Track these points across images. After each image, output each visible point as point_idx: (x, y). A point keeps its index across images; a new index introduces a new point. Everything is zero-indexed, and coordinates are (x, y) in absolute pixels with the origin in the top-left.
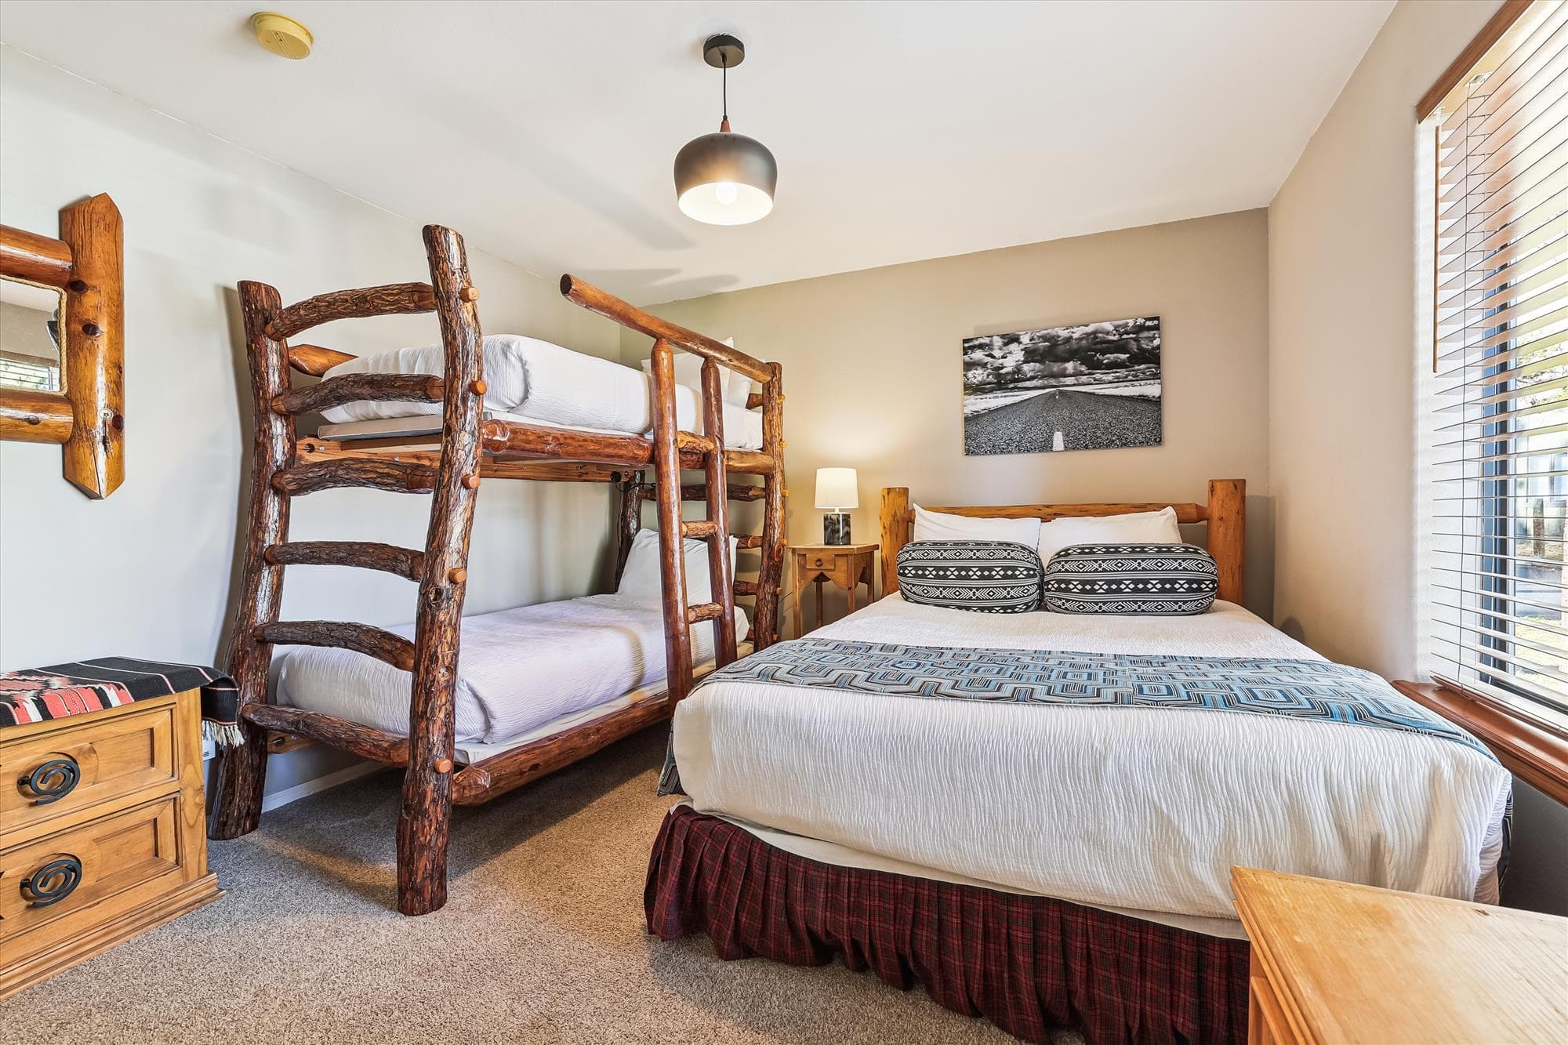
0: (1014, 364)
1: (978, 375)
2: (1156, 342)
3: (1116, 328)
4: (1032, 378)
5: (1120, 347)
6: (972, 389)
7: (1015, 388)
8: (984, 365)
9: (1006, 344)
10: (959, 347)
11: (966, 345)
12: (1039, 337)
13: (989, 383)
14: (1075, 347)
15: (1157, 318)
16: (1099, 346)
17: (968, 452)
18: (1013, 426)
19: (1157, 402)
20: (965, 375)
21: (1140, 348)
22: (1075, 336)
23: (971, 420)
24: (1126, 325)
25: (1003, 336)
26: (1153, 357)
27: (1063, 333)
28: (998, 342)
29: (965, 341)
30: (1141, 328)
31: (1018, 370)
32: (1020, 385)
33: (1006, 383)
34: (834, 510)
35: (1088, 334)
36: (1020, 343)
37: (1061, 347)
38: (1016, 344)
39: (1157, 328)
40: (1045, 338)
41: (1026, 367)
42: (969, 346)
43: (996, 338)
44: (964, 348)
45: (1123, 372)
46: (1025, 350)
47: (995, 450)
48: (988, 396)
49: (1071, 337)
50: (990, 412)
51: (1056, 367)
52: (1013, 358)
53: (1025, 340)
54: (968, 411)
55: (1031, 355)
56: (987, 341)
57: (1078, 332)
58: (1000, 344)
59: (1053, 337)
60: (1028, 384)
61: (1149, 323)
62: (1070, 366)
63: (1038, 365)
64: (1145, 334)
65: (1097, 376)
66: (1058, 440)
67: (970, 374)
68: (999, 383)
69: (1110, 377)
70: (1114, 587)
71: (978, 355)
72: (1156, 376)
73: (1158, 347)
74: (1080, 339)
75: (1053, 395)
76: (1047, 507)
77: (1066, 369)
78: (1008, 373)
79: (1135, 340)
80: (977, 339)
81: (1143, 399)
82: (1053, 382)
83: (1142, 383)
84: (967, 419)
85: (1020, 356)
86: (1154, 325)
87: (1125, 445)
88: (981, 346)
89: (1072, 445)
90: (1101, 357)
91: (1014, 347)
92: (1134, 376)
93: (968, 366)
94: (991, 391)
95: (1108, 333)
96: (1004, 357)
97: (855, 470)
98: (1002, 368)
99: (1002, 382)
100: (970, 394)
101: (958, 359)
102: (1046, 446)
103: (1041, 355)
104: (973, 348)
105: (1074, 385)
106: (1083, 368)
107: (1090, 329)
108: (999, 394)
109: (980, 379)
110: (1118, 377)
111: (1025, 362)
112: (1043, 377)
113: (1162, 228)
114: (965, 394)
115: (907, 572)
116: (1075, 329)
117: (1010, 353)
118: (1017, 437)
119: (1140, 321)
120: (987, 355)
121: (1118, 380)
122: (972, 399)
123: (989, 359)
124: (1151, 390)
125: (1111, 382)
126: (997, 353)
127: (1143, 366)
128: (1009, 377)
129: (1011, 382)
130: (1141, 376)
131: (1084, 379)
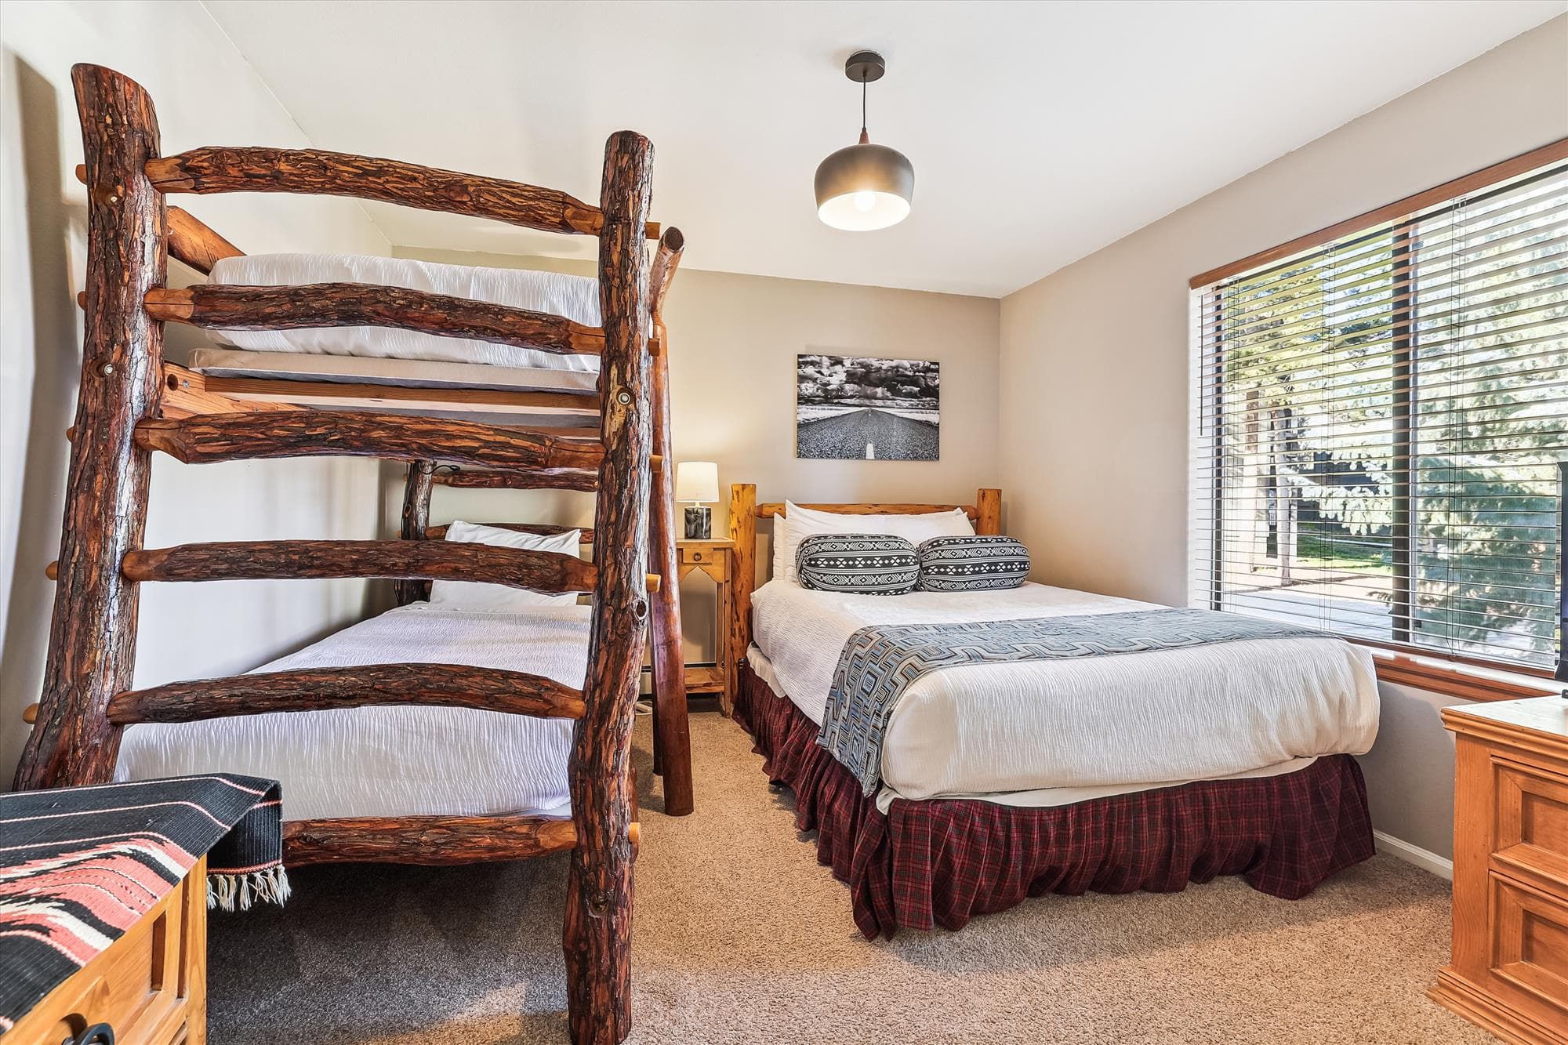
0: (838, 382)
1: (809, 388)
2: (937, 382)
3: (912, 365)
4: (852, 397)
5: (913, 381)
6: (804, 400)
7: (839, 403)
8: (815, 380)
9: (832, 365)
10: (794, 361)
11: (801, 360)
12: (858, 363)
13: (818, 396)
14: (883, 376)
15: (938, 364)
16: (900, 379)
17: (800, 455)
18: (836, 435)
19: (935, 427)
20: (799, 387)
21: (926, 384)
22: (884, 367)
23: (803, 426)
24: (918, 365)
25: (830, 358)
26: (933, 392)
27: (876, 364)
28: (826, 362)
29: (800, 356)
30: (927, 370)
31: (841, 389)
32: (842, 401)
33: (831, 398)
34: (694, 504)
35: (893, 368)
36: (843, 366)
37: (874, 374)
38: (840, 366)
39: (937, 371)
40: (862, 365)
41: (847, 387)
42: (802, 361)
43: (824, 358)
44: (799, 363)
45: (915, 401)
46: (847, 372)
47: (822, 455)
48: (818, 407)
49: (881, 368)
50: (819, 421)
51: (869, 390)
52: (837, 378)
53: (847, 363)
54: (800, 418)
55: (851, 377)
56: (817, 359)
57: (886, 365)
58: (828, 364)
59: (868, 365)
60: (848, 401)
61: (932, 367)
62: (879, 391)
63: (856, 386)
64: (930, 374)
65: (898, 402)
66: (870, 450)
67: (803, 386)
68: (826, 397)
69: (906, 404)
70: (960, 570)
71: (810, 370)
72: (936, 408)
73: (938, 386)
74: (887, 371)
75: (867, 413)
76: (876, 505)
77: (876, 393)
78: (833, 390)
79: (924, 377)
80: (809, 356)
81: (928, 424)
82: (867, 402)
83: (928, 411)
84: (799, 426)
85: (843, 377)
86: (933, 369)
87: (916, 458)
88: (812, 363)
89: (881, 455)
90: (901, 387)
91: (838, 368)
92: (923, 405)
93: (802, 379)
94: (820, 403)
95: (906, 369)
96: (830, 376)
97: (716, 465)
98: (829, 385)
99: (829, 397)
100: (802, 404)
101: (792, 372)
102: (861, 455)
103: (859, 379)
104: (806, 363)
105: (882, 407)
106: (889, 394)
107: (894, 364)
108: (826, 406)
109: (811, 391)
110: (912, 405)
111: (847, 382)
112: (860, 397)
113: (940, 295)
114: (799, 403)
115: (819, 563)
116: (884, 362)
117: (836, 373)
118: (839, 446)
119: (927, 364)
120: (817, 372)
121: (912, 407)
122: (804, 408)
123: (819, 375)
124: (933, 417)
125: (907, 408)
126: (825, 371)
127: (928, 399)
128: (834, 393)
129: (836, 398)
130: (927, 406)
131: (889, 403)
